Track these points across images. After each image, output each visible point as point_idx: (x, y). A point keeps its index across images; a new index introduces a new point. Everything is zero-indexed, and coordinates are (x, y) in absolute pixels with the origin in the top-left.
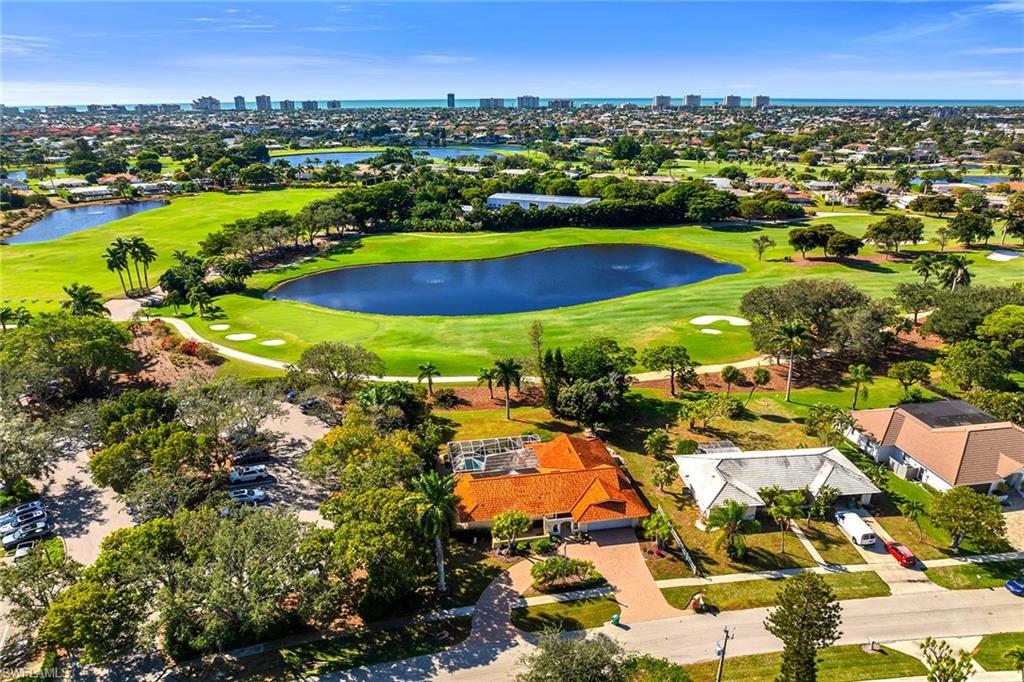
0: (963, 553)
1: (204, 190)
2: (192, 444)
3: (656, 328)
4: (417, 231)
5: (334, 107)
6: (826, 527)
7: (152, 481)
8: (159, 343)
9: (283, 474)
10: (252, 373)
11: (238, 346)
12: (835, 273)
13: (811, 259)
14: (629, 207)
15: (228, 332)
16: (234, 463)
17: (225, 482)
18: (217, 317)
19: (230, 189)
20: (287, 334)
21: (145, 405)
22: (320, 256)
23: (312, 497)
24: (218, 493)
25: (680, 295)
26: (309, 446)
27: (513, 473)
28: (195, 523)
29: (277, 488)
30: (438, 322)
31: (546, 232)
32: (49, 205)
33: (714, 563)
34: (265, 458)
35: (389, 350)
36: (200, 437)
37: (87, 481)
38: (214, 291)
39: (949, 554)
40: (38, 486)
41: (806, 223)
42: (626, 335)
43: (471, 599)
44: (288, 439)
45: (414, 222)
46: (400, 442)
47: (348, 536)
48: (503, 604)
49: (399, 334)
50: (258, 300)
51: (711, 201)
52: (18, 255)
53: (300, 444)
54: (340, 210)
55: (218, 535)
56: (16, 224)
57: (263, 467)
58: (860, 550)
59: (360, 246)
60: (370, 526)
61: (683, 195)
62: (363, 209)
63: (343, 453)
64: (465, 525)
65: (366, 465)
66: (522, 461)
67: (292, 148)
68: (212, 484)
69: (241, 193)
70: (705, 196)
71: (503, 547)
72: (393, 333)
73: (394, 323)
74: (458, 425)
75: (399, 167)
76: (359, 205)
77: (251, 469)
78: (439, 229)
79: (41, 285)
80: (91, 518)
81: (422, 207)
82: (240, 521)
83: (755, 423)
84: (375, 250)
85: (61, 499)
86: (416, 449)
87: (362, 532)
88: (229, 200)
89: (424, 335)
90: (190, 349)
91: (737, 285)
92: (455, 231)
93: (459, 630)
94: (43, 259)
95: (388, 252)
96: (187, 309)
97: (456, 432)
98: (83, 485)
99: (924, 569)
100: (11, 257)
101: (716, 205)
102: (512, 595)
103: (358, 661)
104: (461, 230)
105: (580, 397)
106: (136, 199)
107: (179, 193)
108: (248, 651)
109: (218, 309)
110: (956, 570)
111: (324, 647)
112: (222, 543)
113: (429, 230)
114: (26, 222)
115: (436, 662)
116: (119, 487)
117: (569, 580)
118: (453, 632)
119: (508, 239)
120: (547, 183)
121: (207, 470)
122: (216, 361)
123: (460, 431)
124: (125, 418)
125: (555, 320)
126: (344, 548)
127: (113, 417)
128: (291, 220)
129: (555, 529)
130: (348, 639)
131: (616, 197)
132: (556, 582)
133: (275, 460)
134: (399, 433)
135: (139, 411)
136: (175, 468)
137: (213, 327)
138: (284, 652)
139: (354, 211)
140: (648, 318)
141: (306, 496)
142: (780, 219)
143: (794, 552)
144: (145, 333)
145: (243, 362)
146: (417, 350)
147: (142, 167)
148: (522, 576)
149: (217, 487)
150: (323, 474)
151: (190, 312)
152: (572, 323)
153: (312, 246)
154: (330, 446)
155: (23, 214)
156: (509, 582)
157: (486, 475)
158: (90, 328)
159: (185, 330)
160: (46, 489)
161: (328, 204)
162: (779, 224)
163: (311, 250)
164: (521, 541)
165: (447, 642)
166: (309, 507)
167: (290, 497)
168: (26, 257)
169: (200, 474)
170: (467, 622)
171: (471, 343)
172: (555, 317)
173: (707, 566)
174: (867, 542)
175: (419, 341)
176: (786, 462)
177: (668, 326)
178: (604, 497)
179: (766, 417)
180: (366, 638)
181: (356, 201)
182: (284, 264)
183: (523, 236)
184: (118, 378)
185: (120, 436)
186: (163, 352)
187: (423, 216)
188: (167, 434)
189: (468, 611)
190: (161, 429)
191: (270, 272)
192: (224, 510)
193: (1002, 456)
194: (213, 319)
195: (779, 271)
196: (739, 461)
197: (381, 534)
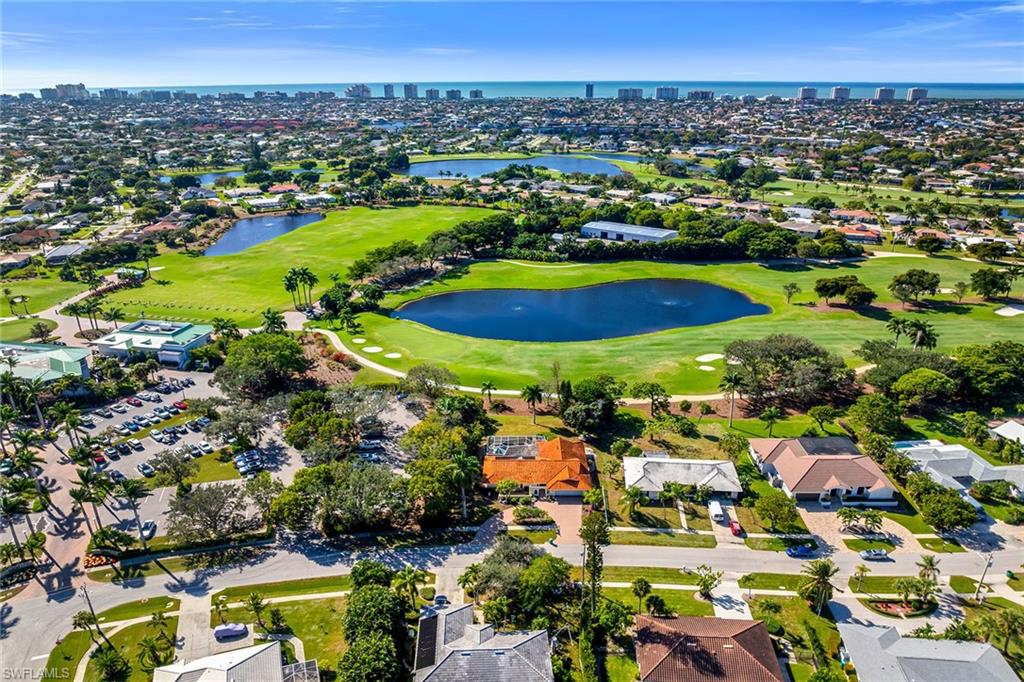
0: (776, 531)
1: (352, 203)
2: (340, 425)
3: (667, 362)
4: (516, 258)
5: (476, 96)
6: (700, 509)
7: (318, 445)
8: (319, 351)
9: (389, 447)
10: (377, 378)
11: (371, 357)
12: (845, 320)
13: (833, 305)
14: (695, 245)
15: (364, 345)
16: (362, 438)
17: (357, 449)
18: (358, 332)
19: (374, 203)
20: (404, 349)
21: (315, 400)
22: (435, 280)
23: (404, 462)
24: (352, 455)
25: (701, 334)
26: (407, 431)
27: (521, 458)
28: (341, 469)
29: (385, 455)
30: (510, 346)
31: (622, 265)
32: (234, 216)
33: (621, 520)
34: (381, 436)
35: (470, 366)
36: (345, 422)
37: (279, 442)
38: (356, 309)
39: (767, 531)
40: (253, 441)
41: (858, 264)
42: (642, 367)
43: (479, 523)
44: (395, 425)
45: (515, 250)
46: (456, 435)
47: (416, 482)
48: (495, 528)
49: (480, 354)
50: (387, 318)
51: (768, 243)
52: (218, 267)
53: (402, 429)
54: (455, 241)
55: (352, 475)
56: (212, 234)
57: (378, 441)
58: (713, 523)
59: (467, 273)
60: (427, 478)
61: (746, 235)
62: (474, 240)
63: (423, 436)
64: (486, 485)
65: (434, 446)
66: (529, 452)
67: (430, 153)
68: (350, 449)
69: (383, 208)
70: (764, 237)
71: (504, 499)
72: (476, 353)
73: (478, 345)
74: (501, 425)
75: (519, 182)
76: (471, 236)
77: (372, 442)
78: (533, 259)
79: (238, 296)
80: (283, 462)
81: (523, 237)
82: (363, 470)
83: (697, 441)
84: (480, 276)
85: (266, 450)
86: (464, 439)
87: (423, 481)
88: (373, 216)
89: (496, 356)
90: (339, 358)
91: (756, 326)
92: (546, 261)
93: (468, 538)
94: (236, 270)
95: (488, 279)
96: (337, 323)
97: (497, 430)
98: (277, 443)
99: (745, 537)
100: (214, 268)
101: (772, 247)
102: (501, 523)
103: (414, 545)
104: (550, 260)
105: (575, 414)
106: (299, 211)
107: (333, 206)
108: (362, 535)
109: (359, 325)
110: (765, 540)
111: (399, 538)
112: (354, 479)
113: (525, 259)
114: (219, 233)
115: (452, 549)
116: (299, 447)
117: (534, 520)
118: (465, 538)
119: (586, 271)
120: (637, 213)
121: (348, 441)
122: (355, 367)
123: (501, 429)
124: (304, 407)
125: (595, 350)
126: (413, 488)
127: (297, 406)
128: (417, 250)
129: (536, 492)
130: (412, 535)
131: (688, 235)
132: (526, 520)
133: (387, 438)
134: (457, 429)
135: (311, 404)
136: (330, 438)
137: (355, 341)
138: (379, 538)
139: (467, 242)
140: (665, 353)
141: (400, 461)
142: (836, 259)
143: (672, 520)
144: (310, 342)
145: (372, 369)
146: (488, 368)
147: (304, 178)
148: (509, 515)
149: (352, 451)
150: (411, 449)
151: (339, 327)
152: (607, 354)
153: (432, 269)
154: (416, 433)
155: (217, 225)
156: (502, 517)
157: (504, 458)
158: (279, 344)
159: (337, 343)
160: (257, 444)
161: (446, 235)
162: (832, 264)
163: (430, 273)
164: (514, 497)
165: (461, 542)
166: (401, 467)
167: (392, 461)
168: (223, 269)
169: (344, 443)
170: (473, 534)
171: (528, 365)
172: (594, 346)
173: (615, 521)
174: (718, 519)
175: (493, 361)
176: (689, 467)
177: (676, 361)
178: (567, 477)
179: (707, 437)
180: (420, 536)
181: (470, 232)
182: (409, 285)
183: (600, 268)
184: (293, 374)
185: (301, 418)
186: (322, 358)
187: (521, 247)
188: (327, 418)
189: (475, 529)
190: (324, 415)
191: (397, 293)
192: (355, 464)
193: (833, 477)
194: (355, 334)
195: (798, 315)
196: (659, 464)
197: (432, 483)
